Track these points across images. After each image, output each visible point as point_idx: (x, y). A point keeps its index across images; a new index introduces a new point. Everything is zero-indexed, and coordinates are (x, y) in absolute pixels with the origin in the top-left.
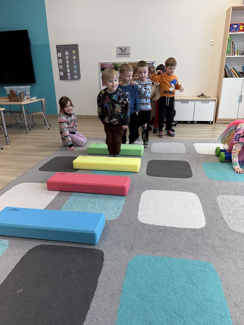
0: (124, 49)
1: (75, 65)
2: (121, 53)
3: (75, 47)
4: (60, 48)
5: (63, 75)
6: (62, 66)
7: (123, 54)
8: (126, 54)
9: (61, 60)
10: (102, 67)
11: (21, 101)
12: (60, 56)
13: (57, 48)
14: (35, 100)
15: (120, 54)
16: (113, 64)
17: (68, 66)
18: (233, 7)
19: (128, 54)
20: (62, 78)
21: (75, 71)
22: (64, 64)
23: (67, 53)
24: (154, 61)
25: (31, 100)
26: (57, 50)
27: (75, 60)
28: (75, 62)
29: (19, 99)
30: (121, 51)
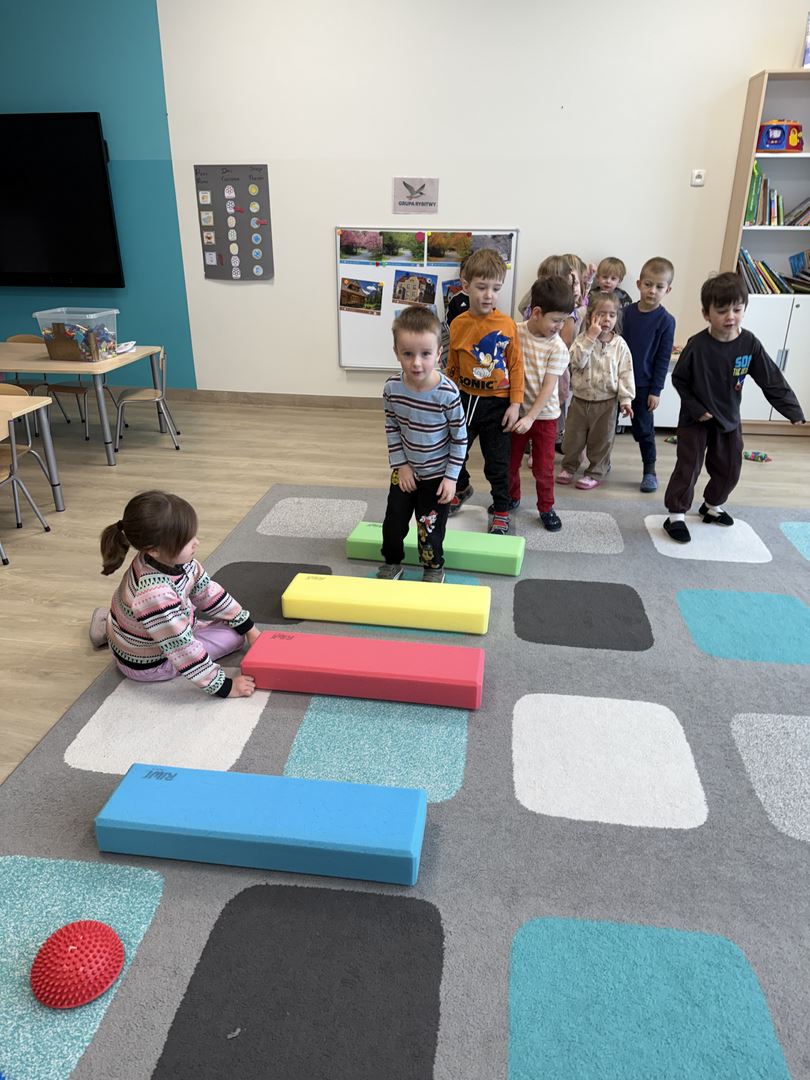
0: (416, 188)
1: (256, 231)
2: (407, 200)
3: (258, 174)
4: (206, 176)
5: (215, 263)
6: (212, 234)
7: (412, 204)
8: (423, 204)
9: (211, 214)
10: (345, 244)
11: (89, 361)
12: (208, 201)
13: (196, 174)
14: (131, 352)
15: (404, 203)
16: (381, 234)
17: (232, 235)
18: (770, 74)
19: (431, 204)
20: (211, 273)
21: (257, 253)
22: (220, 227)
23: (229, 193)
24: (514, 228)
25: (119, 354)
26: (198, 181)
27: (255, 215)
28: (257, 223)
29: (84, 354)
30: (409, 194)
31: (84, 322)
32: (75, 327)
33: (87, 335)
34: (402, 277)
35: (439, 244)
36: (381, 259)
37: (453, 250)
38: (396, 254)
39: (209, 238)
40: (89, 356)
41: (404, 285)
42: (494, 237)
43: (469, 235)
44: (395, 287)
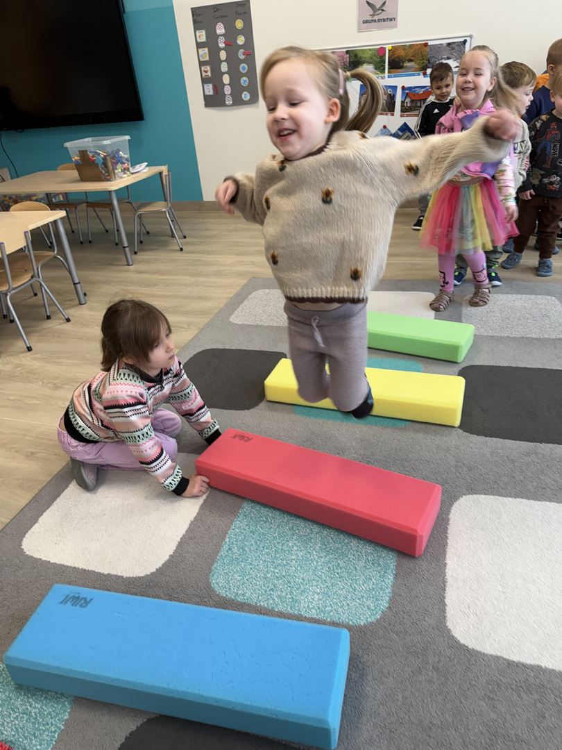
0: (378, 7)
1: (243, 61)
2: (370, 18)
3: (241, 9)
4: (201, 17)
5: (211, 93)
6: (208, 68)
7: (375, 21)
8: (384, 20)
9: (206, 50)
11: (109, 180)
12: (203, 39)
13: (193, 15)
14: (143, 171)
15: (366, 22)
16: (347, 52)
17: (224, 67)
19: (391, 20)
20: (213, 101)
21: (244, 81)
22: (214, 62)
23: (220, 29)
24: (468, 34)
25: (132, 174)
26: (195, 22)
27: (241, 47)
28: (244, 54)
29: (104, 174)
30: (372, 12)
31: (103, 148)
32: (96, 153)
33: (105, 159)
35: (398, 57)
37: (411, 61)
39: (206, 72)
40: (108, 177)
42: (449, 44)
43: (426, 45)
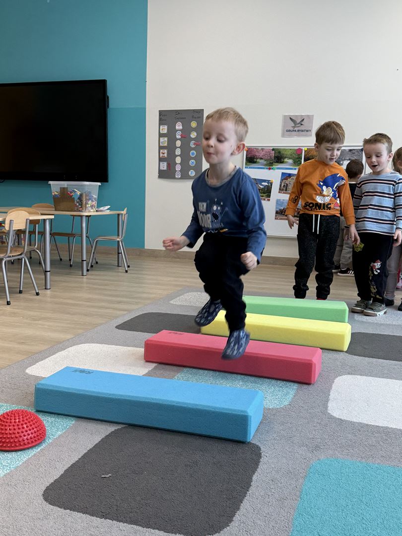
0: (298, 121)
1: (193, 149)
2: (292, 129)
3: (197, 115)
4: (166, 117)
5: (165, 168)
6: (166, 151)
7: (296, 131)
8: (302, 131)
9: (166, 139)
10: (249, 156)
11: (80, 211)
12: (165, 131)
13: (160, 115)
15: (289, 131)
16: (273, 150)
17: (178, 152)
19: (307, 131)
20: (163, 175)
21: (192, 163)
22: (171, 148)
23: (179, 126)
25: (97, 211)
26: (160, 119)
27: (193, 139)
28: (194, 144)
29: (77, 206)
30: (293, 125)
32: (74, 191)
33: (81, 195)
34: (286, 177)
35: (312, 156)
36: (272, 166)
38: (282, 162)
39: (164, 154)
41: (287, 182)
42: (350, 150)
44: (281, 183)
